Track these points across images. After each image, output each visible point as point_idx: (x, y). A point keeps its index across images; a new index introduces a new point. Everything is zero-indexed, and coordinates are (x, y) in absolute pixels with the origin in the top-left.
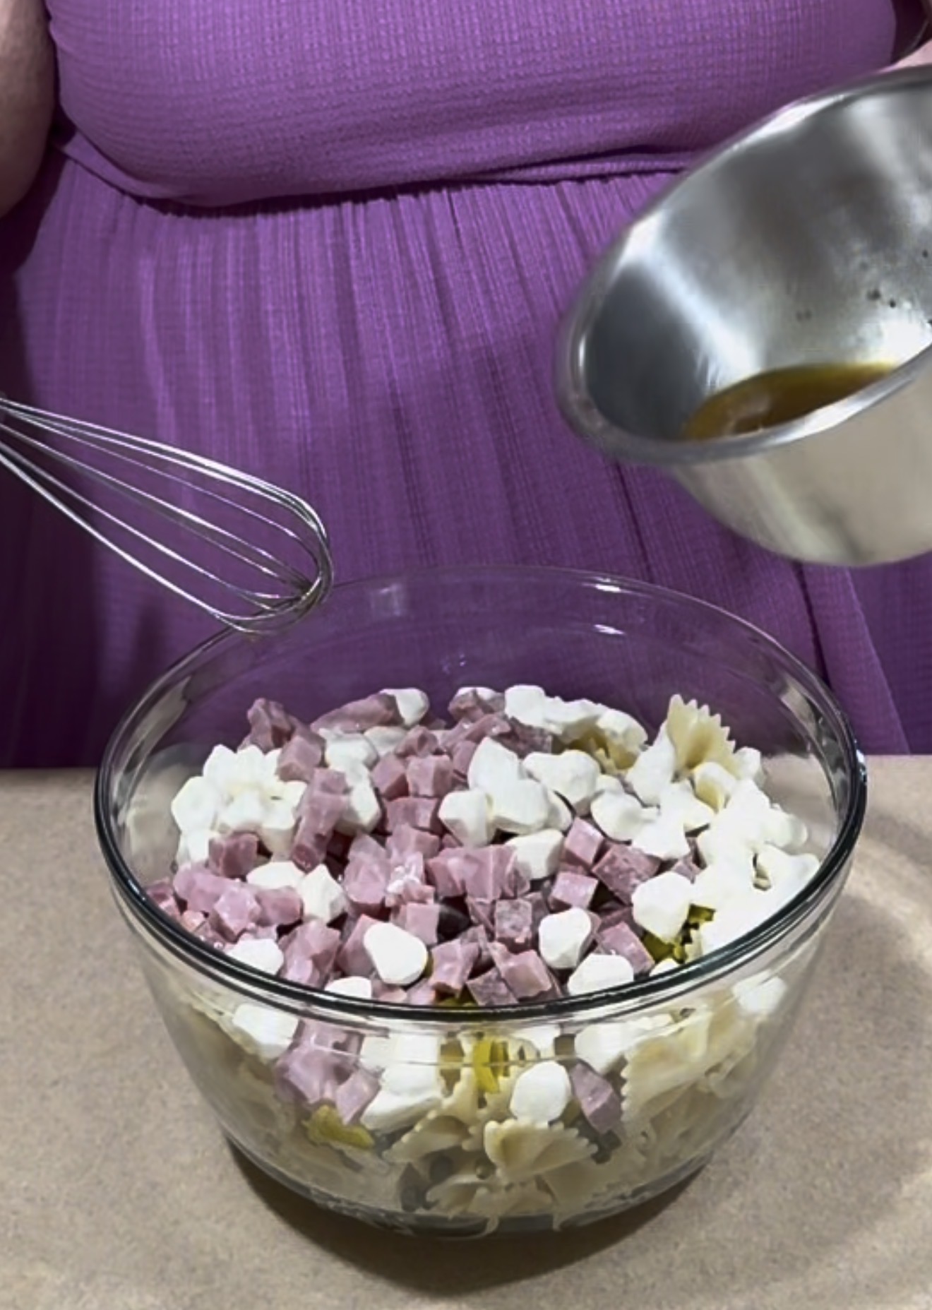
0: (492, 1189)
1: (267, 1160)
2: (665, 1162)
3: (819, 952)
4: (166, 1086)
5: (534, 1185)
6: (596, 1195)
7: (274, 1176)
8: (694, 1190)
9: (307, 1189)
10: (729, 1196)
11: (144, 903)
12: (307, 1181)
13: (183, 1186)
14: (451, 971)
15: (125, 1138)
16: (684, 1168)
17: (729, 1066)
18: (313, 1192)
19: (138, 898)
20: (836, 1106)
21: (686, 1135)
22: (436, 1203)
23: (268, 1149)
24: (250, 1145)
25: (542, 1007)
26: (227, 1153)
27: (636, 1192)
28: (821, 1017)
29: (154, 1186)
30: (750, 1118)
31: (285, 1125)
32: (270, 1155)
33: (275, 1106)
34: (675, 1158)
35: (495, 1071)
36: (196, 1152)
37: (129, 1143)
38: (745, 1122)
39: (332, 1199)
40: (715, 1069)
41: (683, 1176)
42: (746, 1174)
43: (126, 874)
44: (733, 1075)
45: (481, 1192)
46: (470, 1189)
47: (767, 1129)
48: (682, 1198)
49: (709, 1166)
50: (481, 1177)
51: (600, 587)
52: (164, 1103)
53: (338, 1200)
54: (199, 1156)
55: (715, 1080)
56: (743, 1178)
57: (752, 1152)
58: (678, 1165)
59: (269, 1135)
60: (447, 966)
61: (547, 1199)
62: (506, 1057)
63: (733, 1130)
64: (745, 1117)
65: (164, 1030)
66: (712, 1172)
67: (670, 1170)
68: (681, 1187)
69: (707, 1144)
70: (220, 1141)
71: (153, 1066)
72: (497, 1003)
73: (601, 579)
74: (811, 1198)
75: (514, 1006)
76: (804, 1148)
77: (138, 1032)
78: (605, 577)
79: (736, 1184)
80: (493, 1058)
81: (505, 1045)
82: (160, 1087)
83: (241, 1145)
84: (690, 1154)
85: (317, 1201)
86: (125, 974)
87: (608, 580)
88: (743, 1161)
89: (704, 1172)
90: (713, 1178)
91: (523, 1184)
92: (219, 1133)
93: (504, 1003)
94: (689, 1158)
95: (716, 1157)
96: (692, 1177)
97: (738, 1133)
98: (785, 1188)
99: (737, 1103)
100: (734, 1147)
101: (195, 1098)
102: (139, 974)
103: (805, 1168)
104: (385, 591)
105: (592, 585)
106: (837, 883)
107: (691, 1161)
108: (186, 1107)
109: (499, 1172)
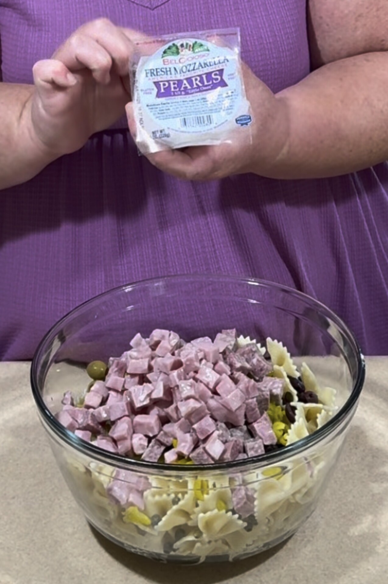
0: (202, 543)
1: (105, 531)
2: (278, 531)
3: (344, 442)
4: (62, 500)
5: (220, 542)
6: (247, 545)
7: (108, 538)
8: (289, 545)
9: (123, 544)
10: (305, 547)
11: (52, 420)
12: (122, 540)
13: (69, 543)
14: (184, 446)
15: (44, 522)
16: (285, 535)
17: (304, 490)
18: (125, 545)
19: (50, 417)
20: (353, 508)
21: (287, 519)
22: (178, 549)
23: (106, 527)
24: (99, 525)
25: (224, 464)
26: (88, 528)
27: (265, 545)
28: (345, 469)
29: (56, 542)
30: (314, 513)
31: (112, 515)
32: (106, 529)
33: (109, 508)
34: (282, 530)
35: (203, 493)
36: (74, 528)
37: (45, 523)
38: (313, 515)
39: (134, 548)
40: (299, 491)
41: (285, 538)
42: (313, 537)
43: (44, 407)
44: (307, 494)
45: (198, 545)
46: (193, 543)
47: (322, 518)
48: (285, 547)
49: (296, 534)
50: (196, 537)
51: (250, 283)
52: (61, 507)
53: (135, 548)
54: (75, 530)
55: (298, 497)
56: (311, 539)
57: (315, 528)
58: (283, 533)
59: (106, 520)
60: (183, 444)
61: (227, 548)
62: (208, 487)
63: (308, 517)
64: (312, 513)
65: (60, 475)
66: (298, 536)
67: (279, 535)
68: (285, 542)
69: (296, 524)
70: (85, 523)
71: (56, 490)
72: (204, 463)
73: (250, 280)
74: (341, 547)
75: (212, 464)
76: (338, 526)
77: (49, 476)
78: (252, 279)
79: (309, 541)
80: (202, 487)
81: (207, 481)
82: (59, 499)
83: (93, 524)
84: (288, 528)
85: (128, 549)
86: (44, 450)
87: (253, 280)
88: (312, 531)
89: (294, 537)
90: (299, 538)
91: (216, 541)
92: (84, 520)
93: (207, 463)
94: (288, 530)
95: (299, 530)
96: (290, 538)
97: (310, 519)
98: (330, 543)
99: (309, 506)
100: (307, 525)
101: (74, 504)
102: (50, 450)
103: (338, 534)
104: (156, 284)
105: (246, 282)
106: (352, 411)
107: (288, 532)
108: (70, 508)
109: (204, 535)
